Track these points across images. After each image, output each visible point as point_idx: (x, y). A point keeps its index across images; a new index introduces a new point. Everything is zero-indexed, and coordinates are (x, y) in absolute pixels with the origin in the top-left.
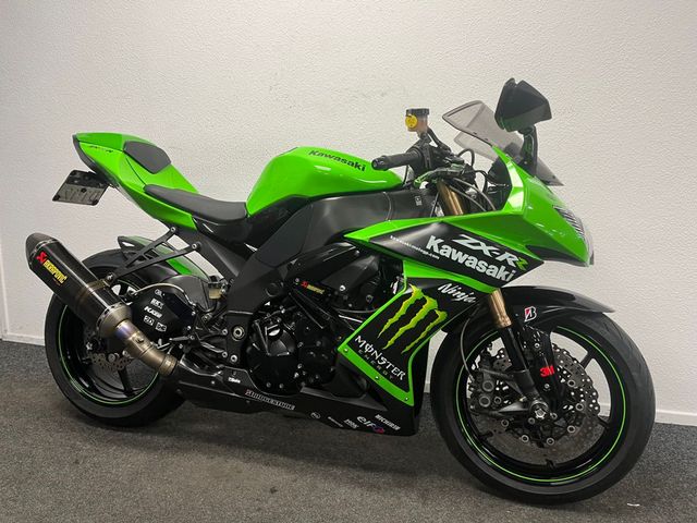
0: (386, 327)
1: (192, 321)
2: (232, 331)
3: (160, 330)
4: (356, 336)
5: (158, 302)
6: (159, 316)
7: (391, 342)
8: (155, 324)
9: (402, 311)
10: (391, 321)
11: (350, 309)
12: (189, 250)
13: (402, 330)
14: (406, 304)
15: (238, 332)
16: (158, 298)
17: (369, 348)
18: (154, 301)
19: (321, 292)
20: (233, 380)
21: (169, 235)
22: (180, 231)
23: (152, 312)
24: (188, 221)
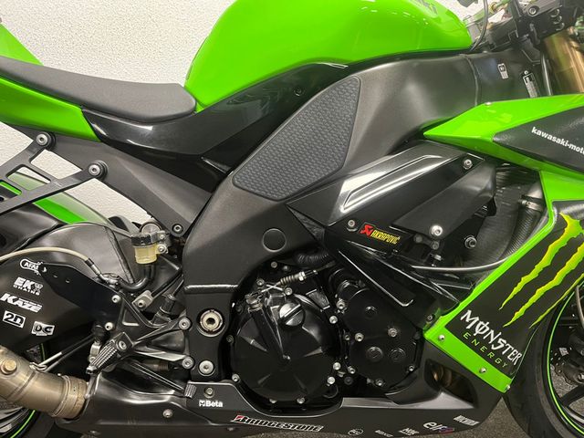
0: (516, 290)
1: (114, 312)
2: (199, 320)
3: (42, 333)
4: (464, 312)
5: (29, 284)
6: (35, 308)
7: (518, 315)
8: (29, 324)
9: (546, 261)
10: (525, 280)
11: (439, 264)
12: (83, 177)
13: (540, 292)
14: (553, 249)
15: (211, 321)
16: (28, 275)
17: (482, 328)
18: (19, 282)
19: (393, 240)
20: (208, 404)
21: (35, 150)
22: (57, 141)
23: (19, 303)
24: (73, 120)
